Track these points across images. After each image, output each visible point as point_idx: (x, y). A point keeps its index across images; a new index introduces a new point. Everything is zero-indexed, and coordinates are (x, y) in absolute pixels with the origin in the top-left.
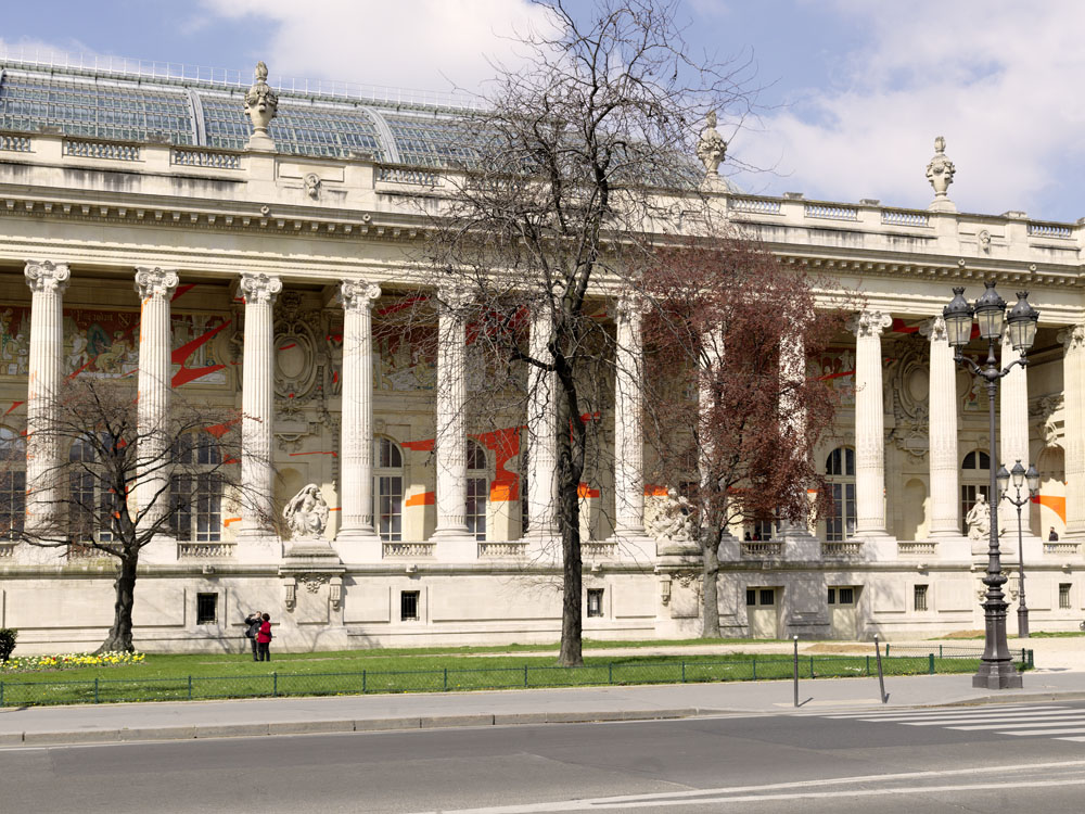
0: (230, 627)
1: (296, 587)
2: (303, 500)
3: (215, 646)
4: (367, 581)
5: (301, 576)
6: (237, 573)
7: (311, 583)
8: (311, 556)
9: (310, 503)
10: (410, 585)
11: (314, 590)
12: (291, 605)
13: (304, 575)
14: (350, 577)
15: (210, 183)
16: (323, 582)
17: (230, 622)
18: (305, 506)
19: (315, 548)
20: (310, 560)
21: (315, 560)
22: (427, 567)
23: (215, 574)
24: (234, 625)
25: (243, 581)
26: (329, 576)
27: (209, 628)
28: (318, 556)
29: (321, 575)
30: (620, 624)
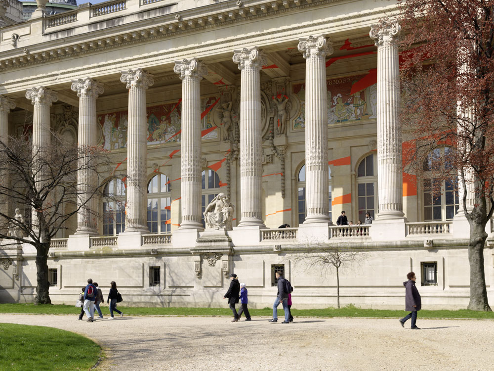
0: (167, 288)
1: (201, 262)
2: (215, 205)
3: (157, 299)
4: (249, 258)
5: (204, 255)
6: (171, 254)
7: (211, 259)
8: (211, 241)
9: (219, 206)
10: (278, 260)
11: (213, 265)
12: (200, 274)
13: (205, 254)
14: (238, 255)
15: (158, 10)
16: (219, 259)
17: (167, 285)
18: (217, 208)
19: (215, 236)
20: (209, 244)
21: (213, 244)
22: (289, 247)
23: (158, 254)
24: (170, 287)
25: (174, 259)
26: (222, 254)
27: (156, 289)
28: (215, 241)
29: (216, 254)
30: (452, 292)
